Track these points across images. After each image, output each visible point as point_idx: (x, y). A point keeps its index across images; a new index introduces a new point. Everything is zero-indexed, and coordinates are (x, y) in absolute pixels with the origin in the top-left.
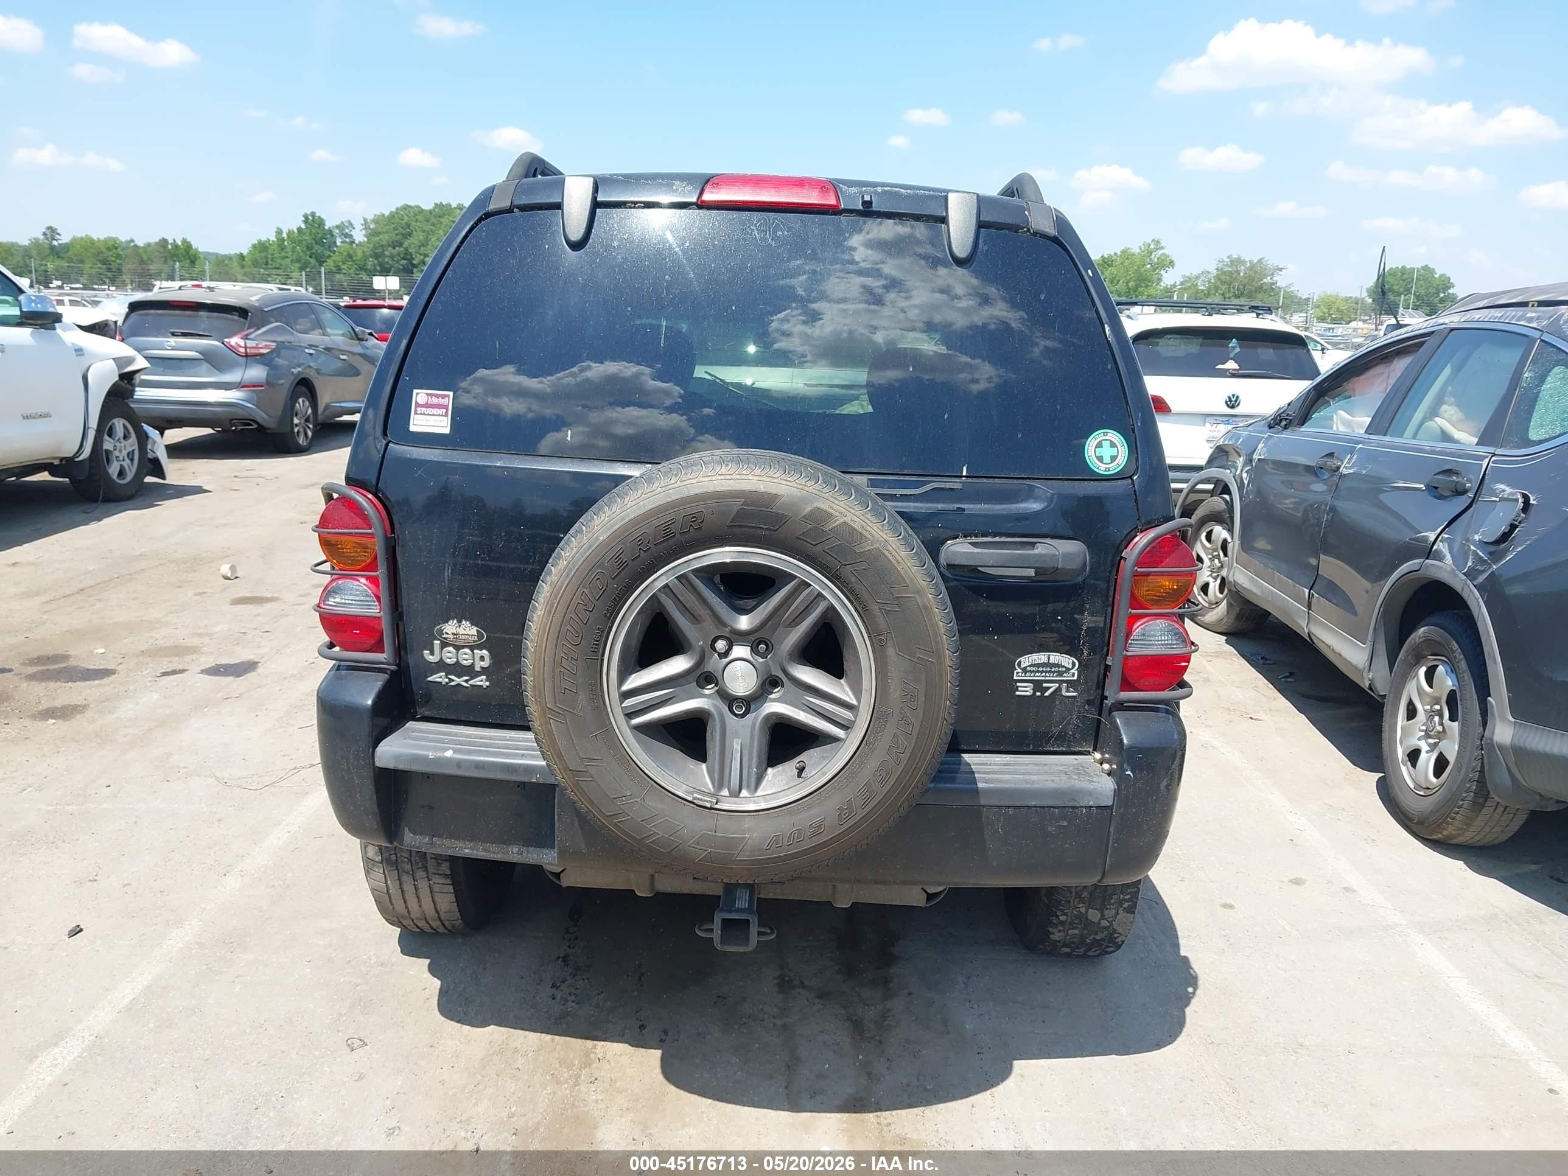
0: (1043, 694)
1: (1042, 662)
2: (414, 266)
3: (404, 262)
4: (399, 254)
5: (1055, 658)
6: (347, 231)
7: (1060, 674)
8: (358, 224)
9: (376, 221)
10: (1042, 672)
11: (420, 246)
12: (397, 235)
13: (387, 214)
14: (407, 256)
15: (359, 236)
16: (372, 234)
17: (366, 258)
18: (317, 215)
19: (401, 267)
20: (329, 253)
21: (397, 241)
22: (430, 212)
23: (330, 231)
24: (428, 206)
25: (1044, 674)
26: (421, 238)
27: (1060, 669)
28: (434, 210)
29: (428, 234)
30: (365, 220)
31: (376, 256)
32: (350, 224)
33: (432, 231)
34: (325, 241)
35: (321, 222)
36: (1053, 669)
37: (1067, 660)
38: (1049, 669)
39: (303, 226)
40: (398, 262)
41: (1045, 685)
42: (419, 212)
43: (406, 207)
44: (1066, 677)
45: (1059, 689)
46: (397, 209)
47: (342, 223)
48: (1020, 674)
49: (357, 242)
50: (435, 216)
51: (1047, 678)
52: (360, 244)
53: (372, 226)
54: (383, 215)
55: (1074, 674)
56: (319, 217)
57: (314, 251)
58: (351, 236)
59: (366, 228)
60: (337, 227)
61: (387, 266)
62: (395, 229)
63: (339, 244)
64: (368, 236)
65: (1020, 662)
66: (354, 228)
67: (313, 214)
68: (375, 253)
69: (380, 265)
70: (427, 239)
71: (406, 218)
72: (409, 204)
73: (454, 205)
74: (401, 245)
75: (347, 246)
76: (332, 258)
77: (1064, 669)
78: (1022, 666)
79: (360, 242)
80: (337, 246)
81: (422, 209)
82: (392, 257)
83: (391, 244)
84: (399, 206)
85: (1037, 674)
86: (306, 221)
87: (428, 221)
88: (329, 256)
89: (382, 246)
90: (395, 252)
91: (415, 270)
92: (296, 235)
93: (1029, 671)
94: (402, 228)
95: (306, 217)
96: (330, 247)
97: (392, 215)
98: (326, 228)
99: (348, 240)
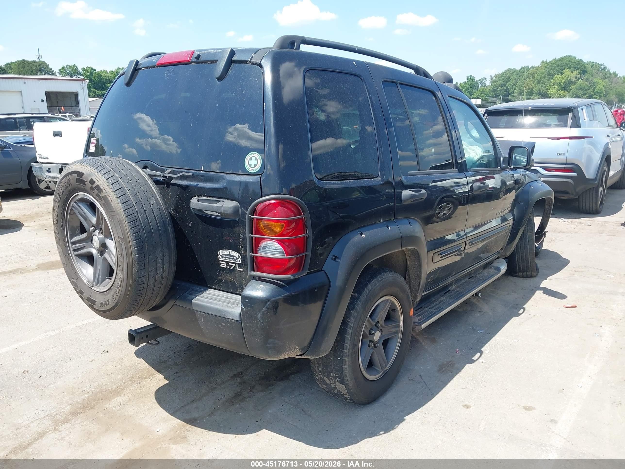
0: (230, 268)
1: (227, 254)
2: (509, 94)
3: (505, 92)
4: (503, 89)
5: (232, 253)
6: (483, 81)
7: (235, 260)
8: (488, 79)
9: (496, 77)
10: (228, 258)
11: (513, 86)
12: (504, 81)
13: (501, 73)
14: (507, 90)
15: (488, 83)
16: (493, 82)
17: (490, 92)
18: (472, 76)
19: (504, 95)
20: (475, 91)
21: (503, 84)
22: (519, 71)
23: (477, 82)
24: (518, 68)
25: (229, 259)
26: (514, 82)
27: (234, 258)
28: (521, 70)
29: (517, 80)
30: (491, 76)
31: (494, 91)
32: (485, 78)
33: (519, 78)
34: (474, 86)
35: (474, 78)
36: (232, 257)
37: (236, 255)
38: (230, 257)
39: (466, 81)
40: (503, 93)
41: (230, 264)
42: (515, 71)
43: (509, 70)
44: (237, 262)
45: (235, 267)
46: (505, 71)
47: (482, 78)
48: (220, 258)
49: (487, 86)
50: (521, 72)
51: (230, 261)
52: (488, 87)
53: (494, 79)
54: (499, 74)
55: (240, 261)
56: (473, 77)
57: (469, 90)
58: (485, 83)
59: (491, 80)
60: (480, 80)
61: (498, 95)
62: (503, 79)
63: (479, 87)
64: (492, 83)
65: (220, 252)
66: (487, 80)
67: (471, 76)
68: (494, 90)
69: (495, 94)
70: (516, 82)
71: (508, 74)
72: (510, 68)
73: (530, 67)
74: (505, 85)
75: (482, 87)
76: (476, 93)
77: (236, 258)
78: (221, 254)
79: (488, 86)
80: (479, 88)
81: (516, 70)
82: (500, 91)
83: (501, 85)
84: (506, 69)
85: (226, 259)
86: (467, 79)
87: (518, 75)
88: (475, 92)
89: (497, 87)
90: (502, 88)
91: (510, 95)
92: (463, 85)
93: (223, 257)
94: (506, 78)
95: (468, 77)
96: (476, 88)
97: (503, 74)
98: (475, 81)
99: (483, 85)
